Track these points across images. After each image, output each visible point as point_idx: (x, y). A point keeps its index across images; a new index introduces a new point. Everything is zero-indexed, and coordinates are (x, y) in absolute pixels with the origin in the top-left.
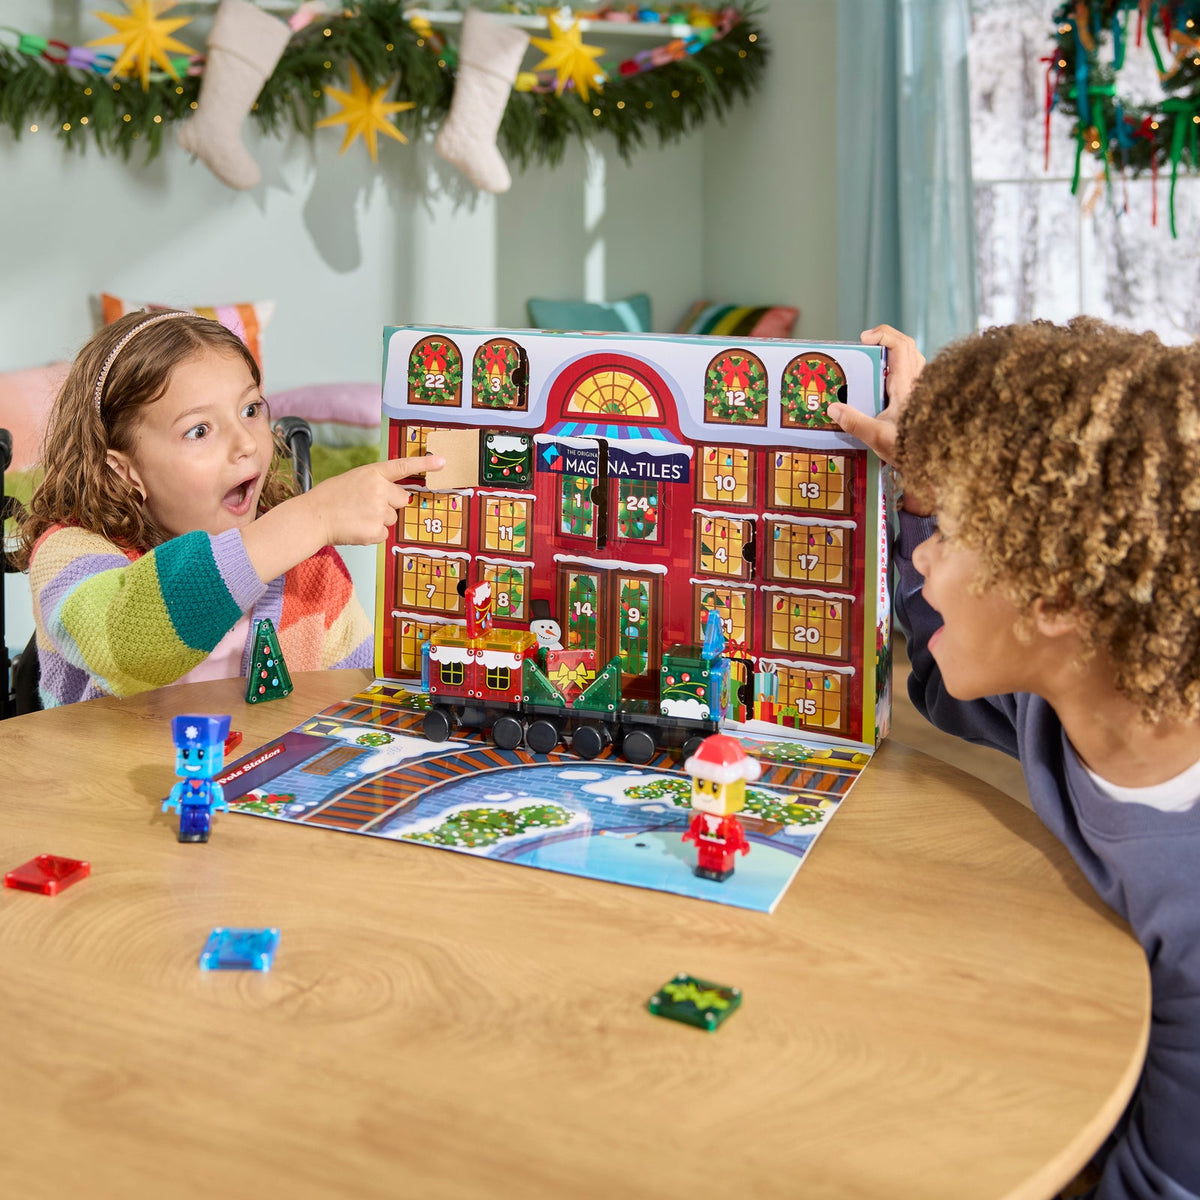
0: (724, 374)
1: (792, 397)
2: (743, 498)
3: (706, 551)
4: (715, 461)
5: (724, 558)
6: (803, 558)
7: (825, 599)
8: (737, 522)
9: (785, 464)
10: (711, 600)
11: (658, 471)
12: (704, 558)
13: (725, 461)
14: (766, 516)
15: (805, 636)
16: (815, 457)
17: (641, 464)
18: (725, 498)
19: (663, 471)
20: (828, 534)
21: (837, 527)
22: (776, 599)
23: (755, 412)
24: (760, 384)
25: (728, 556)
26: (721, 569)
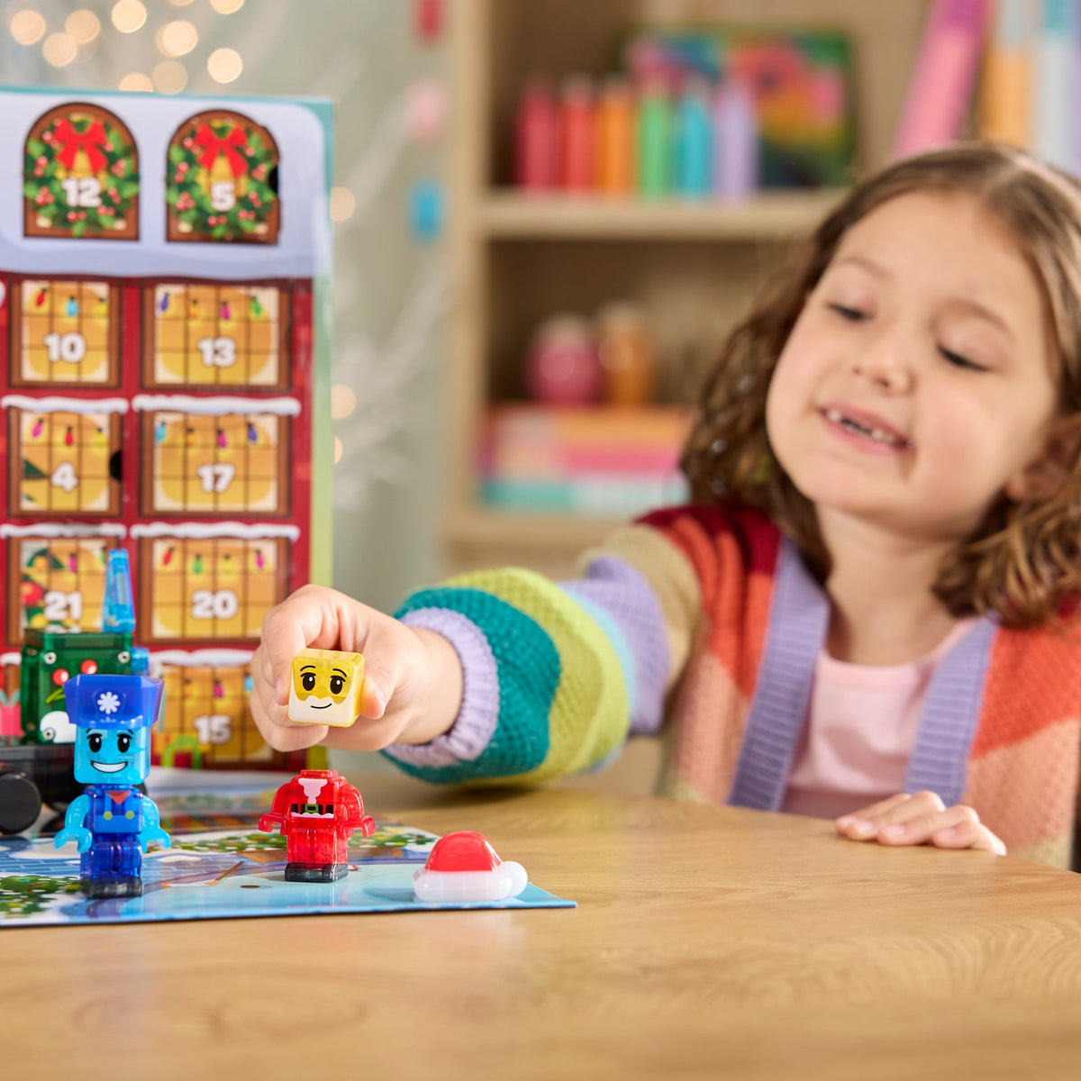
0: (58, 148)
1: (185, 186)
2: (99, 372)
3: (32, 472)
4: (45, 308)
5: (70, 482)
6: (207, 473)
7: (245, 540)
8: (100, 412)
9: (175, 308)
10: (41, 562)
12: (28, 487)
13: (65, 307)
14: (143, 402)
15: (211, 608)
16: (227, 293)
18: (66, 375)
20: (250, 427)
21: (264, 413)
22: (160, 549)
23: (119, 215)
24: (124, 165)
25: (79, 477)
26: (64, 503)
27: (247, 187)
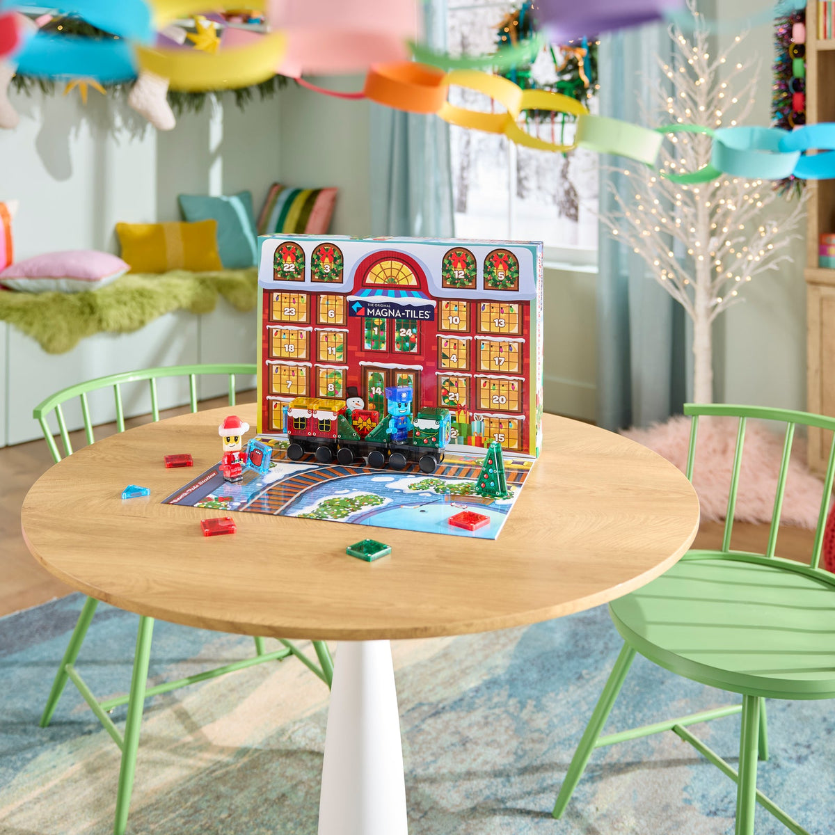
0: (453, 261)
1: (490, 273)
2: (464, 328)
3: (445, 357)
4: (448, 309)
5: (455, 360)
6: (497, 359)
7: (509, 381)
8: (463, 340)
9: (487, 309)
10: (447, 383)
11: (417, 315)
12: (443, 361)
13: (454, 308)
14: (477, 337)
15: (498, 400)
16: (502, 305)
17: (408, 311)
18: (454, 328)
19: (420, 314)
20: (510, 346)
21: (514, 342)
22: (483, 381)
23: (470, 281)
24: (472, 266)
25: (458, 359)
26: (454, 366)
27: (508, 273)
